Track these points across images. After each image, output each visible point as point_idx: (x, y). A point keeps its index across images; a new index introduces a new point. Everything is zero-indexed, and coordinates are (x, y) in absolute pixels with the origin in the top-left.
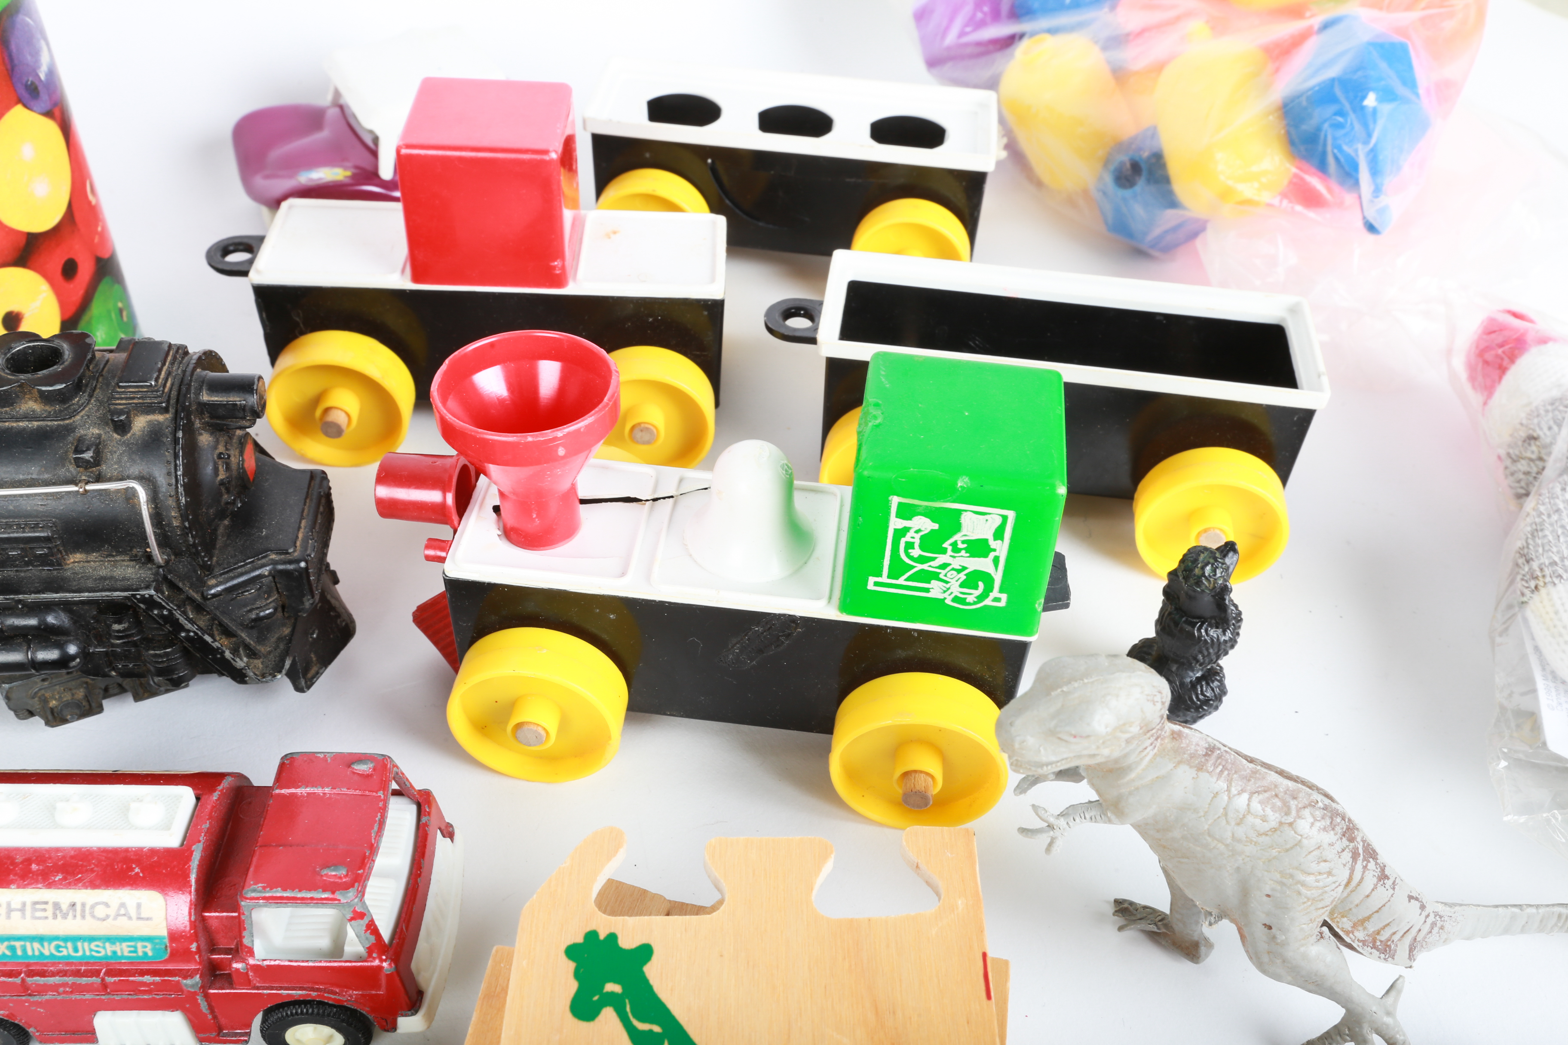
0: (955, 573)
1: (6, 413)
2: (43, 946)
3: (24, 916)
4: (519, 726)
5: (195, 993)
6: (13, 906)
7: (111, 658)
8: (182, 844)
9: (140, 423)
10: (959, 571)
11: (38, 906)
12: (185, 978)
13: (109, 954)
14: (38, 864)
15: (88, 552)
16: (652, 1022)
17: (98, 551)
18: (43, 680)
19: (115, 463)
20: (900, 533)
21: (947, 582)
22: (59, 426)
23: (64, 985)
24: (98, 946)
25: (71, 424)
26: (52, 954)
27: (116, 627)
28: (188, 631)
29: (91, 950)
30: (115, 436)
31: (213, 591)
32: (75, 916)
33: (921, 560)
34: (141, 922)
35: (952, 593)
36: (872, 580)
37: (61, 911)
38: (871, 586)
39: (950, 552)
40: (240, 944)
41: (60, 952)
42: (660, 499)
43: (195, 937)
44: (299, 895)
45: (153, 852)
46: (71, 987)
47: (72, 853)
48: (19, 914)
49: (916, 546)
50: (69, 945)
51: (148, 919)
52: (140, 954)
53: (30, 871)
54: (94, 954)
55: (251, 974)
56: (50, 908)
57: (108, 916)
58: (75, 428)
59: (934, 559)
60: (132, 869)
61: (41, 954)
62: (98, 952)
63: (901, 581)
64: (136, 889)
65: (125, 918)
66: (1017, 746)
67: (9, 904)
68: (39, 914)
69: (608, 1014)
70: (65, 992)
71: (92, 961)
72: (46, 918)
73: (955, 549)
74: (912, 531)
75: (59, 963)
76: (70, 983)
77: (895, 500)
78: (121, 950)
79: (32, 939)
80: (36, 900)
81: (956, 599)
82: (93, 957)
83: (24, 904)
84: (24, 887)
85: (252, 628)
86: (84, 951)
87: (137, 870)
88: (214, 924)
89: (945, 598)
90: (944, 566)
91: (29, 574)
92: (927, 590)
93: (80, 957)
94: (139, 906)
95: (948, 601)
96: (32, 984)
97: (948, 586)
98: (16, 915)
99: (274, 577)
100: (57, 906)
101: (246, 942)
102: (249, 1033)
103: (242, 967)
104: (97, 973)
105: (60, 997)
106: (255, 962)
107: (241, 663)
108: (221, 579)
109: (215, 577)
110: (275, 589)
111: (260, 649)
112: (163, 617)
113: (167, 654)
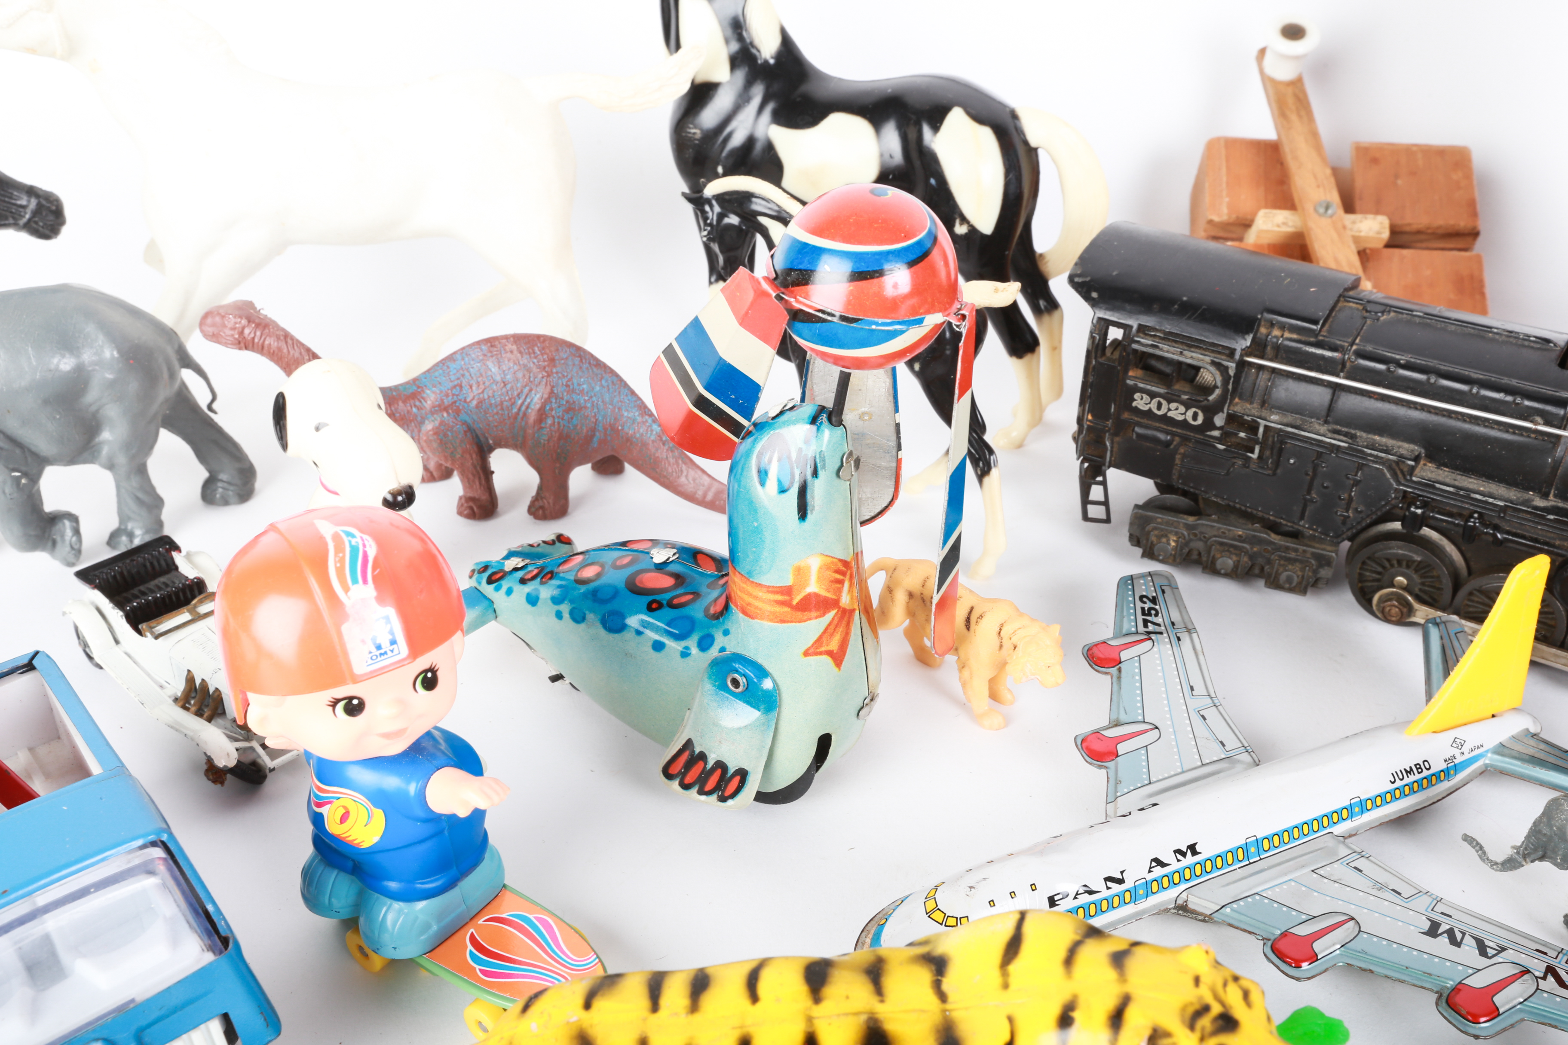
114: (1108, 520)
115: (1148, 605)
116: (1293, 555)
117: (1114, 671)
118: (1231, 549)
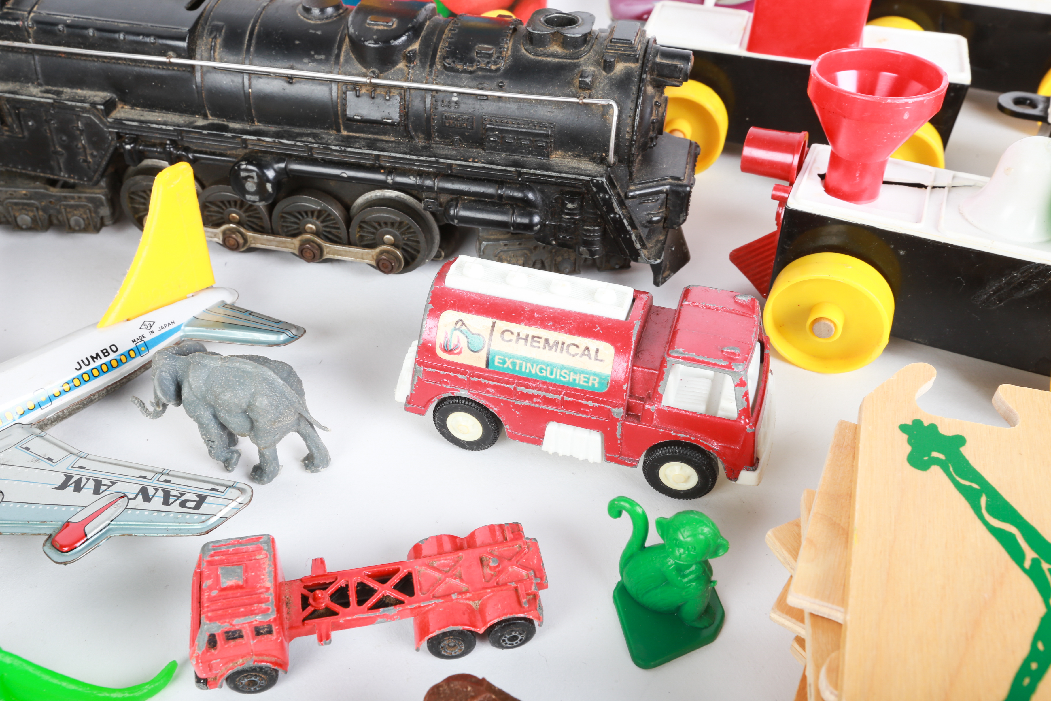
1: (541, 51)
2: (532, 366)
3: (526, 344)
4: (816, 320)
5: (617, 420)
6: (521, 336)
7: (558, 228)
8: (627, 319)
9: (620, 67)
11: (535, 339)
12: (615, 407)
13: (571, 380)
14: (538, 314)
15: (566, 151)
16: (970, 481)
17: (573, 151)
18: (505, 245)
19: (601, 90)
22: (570, 63)
23: (538, 396)
24: (565, 373)
25: (578, 63)
26: (536, 373)
27: (570, 206)
28: (616, 213)
29: (561, 375)
30: (604, 73)
31: (631, 194)
32: (556, 350)
34: (596, 362)
37: (549, 344)
40: (655, 391)
41: (541, 372)
42: (936, 187)
43: (626, 381)
44: (707, 360)
45: (609, 320)
46: (541, 399)
47: (559, 311)
48: (523, 341)
50: (549, 369)
51: (602, 361)
52: (590, 384)
53: (533, 317)
54: (562, 379)
55: (655, 414)
56: (542, 341)
57: (576, 354)
58: (580, 65)
60: (596, 328)
61: (530, 371)
62: (564, 377)
64: (597, 340)
65: (587, 357)
67: (519, 334)
68: (535, 344)
69: (936, 470)
70: (537, 403)
71: (559, 383)
72: (539, 347)
75: (538, 381)
76: (542, 396)
78: (580, 379)
79: (527, 360)
80: (535, 335)
82: (561, 381)
83: (527, 336)
84: (529, 325)
85: (646, 227)
86: (556, 375)
87: (599, 328)
88: (638, 376)
91: (529, 159)
93: (553, 379)
94: (597, 351)
96: (520, 391)
98: (522, 342)
99: (667, 195)
100: (547, 341)
101: (660, 390)
102: (638, 461)
103: (652, 408)
104: (560, 393)
105: (533, 405)
106: (661, 407)
107: (638, 246)
108: (638, 187)
109: (634, 185)
110: (665, 204)
111: (646, 243)
112: (604, 199)
113: (594, 231)
118: (25, 207)
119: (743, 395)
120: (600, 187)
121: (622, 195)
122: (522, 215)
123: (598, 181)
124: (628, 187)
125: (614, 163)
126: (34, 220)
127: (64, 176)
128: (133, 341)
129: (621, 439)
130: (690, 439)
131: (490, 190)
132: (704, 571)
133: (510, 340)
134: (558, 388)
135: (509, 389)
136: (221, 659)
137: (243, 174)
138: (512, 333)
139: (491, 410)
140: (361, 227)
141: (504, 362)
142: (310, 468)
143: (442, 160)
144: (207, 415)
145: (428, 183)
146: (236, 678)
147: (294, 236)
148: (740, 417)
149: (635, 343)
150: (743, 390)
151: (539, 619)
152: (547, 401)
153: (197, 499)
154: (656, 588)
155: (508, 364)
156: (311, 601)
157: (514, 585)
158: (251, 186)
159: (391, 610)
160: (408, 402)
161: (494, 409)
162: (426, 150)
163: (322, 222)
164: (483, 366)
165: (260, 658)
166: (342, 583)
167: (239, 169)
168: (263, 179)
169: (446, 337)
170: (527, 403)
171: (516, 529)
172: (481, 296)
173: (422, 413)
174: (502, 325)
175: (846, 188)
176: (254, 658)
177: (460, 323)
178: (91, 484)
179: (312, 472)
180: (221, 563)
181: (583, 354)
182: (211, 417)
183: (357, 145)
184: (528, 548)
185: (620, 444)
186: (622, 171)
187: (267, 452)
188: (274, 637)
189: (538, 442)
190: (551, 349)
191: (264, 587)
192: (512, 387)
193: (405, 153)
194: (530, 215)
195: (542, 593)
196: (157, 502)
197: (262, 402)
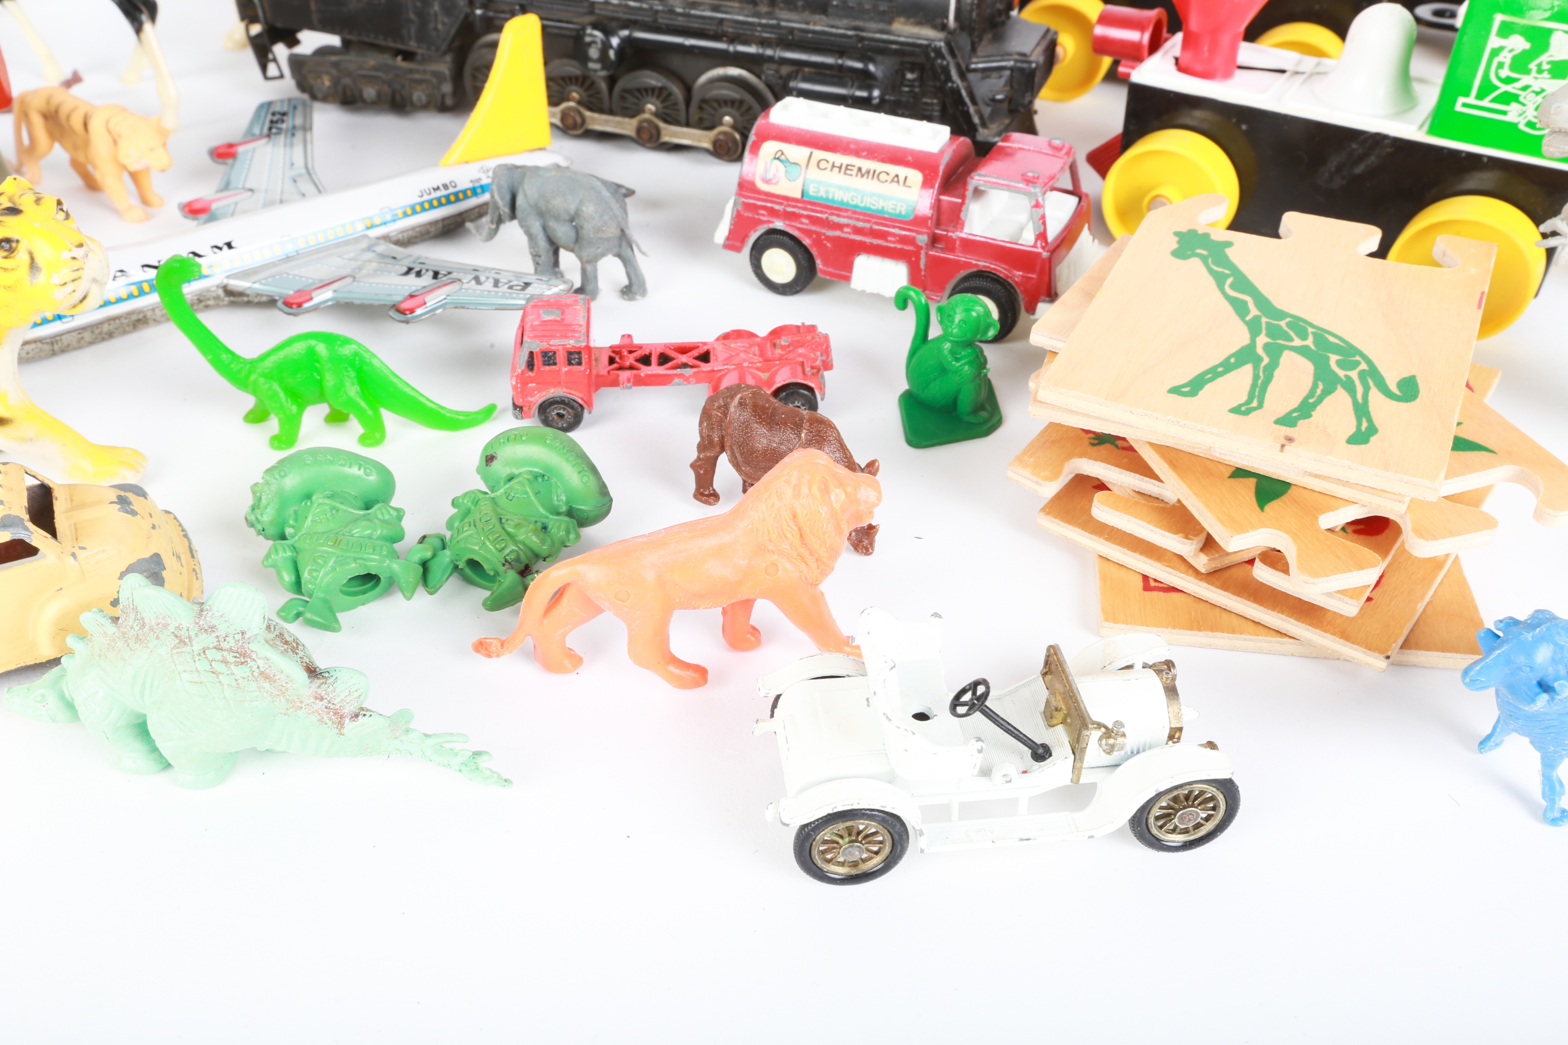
0: (1533, 95)
2: (844, 194)
3: (840, 172)
4: (1155, 197)
5: (921, 248)
6: (836, 164)
8: (939, 152)
10: (1537, 93)
11: (849, 167)
12: (919, 235)
13: (880, 207)
14: (853, 145)
15: (909, 18)
16: (1225, 268)
17: (914, 19)
20: (1495, 52)
21: (1524, 105)
23: (848, 226)
24: (875, 201)
26: (847, 201)
27: (909, 76)
28: (953, 82)
29: (871, 203)
31: (973, 65)
32: (868, 177)
33: (1508, 81)
34: (905, 188)
35: (1526, 117)
36: (1461, 100)
38: (1458, 108)
39: (1534, 74)
40: (959, 218)
41: (853, 200)
43: (931, 208)
45: (920, 152)
46: (851, 229)
47: (874, 144)
48: (838, 169)
49: (1506, 66)
51: (910, 187)
52: (898, 212)
53: (849, 148)
54: (873, 207)
55: (958, 243)
56: (855, 169)
57: (886, 181)
59: (1517, 80)
60: (906, 157)
61: (843, 199)
62: (874, 205)
63: (1485, 103)
64: (907, 168)
65: (896, 184)
66: (1553, 111)
67: (834, 163)
68: (848, 172)
70: (847, 233)
71: (868, 212)
72: (851, 175)
73: (1540, 71)
74: (1506, 50)
75: (849, 209)
76: (852, 225)
77: (1499, 18)
78: (888, 206)
79: (840, 188)
81: (1530, 124)
83: (842, 165)
84: (845, 155)
86: (866, 203)
87: (909, 158)
88: (945, 206)
89: (1519, 123)
90: (1525, 88)
91: (871, 25)
92: (1504, 113)
93: (863, 207)
94: (906, 178)
95: (1522, 127)
96: (832, 221)
97: (1524, 109)
98: (836, 170)
99: (1012, 72)
100: (860, 169)
101: (962, 215)
102: (942, 297)
103: (954, 235)
104: (869, 222)
105: (843, 235)
106: (963, 235)
107: (976, 120)
108: (981, 60)
109: (978, 57)
110: (1010, 82)
111: (988, 123)
112: (942, 67)
113: (932, 104)
114: (282, 76)
115: (275, 118)
116: (417, 76)
117: (230, 161)
118: (371, 80)
119: (1039, 217)
120: (938, 52)
121: (963, 66)
122: (861, 88)
123: (935, 46)
124: (970, 58)
125: (955, 30)
126: (379, 94)
127: (413, 45)
128: (471, 181)
129: (925, 270)
130: (989, 267)
131: (829, 60)
132: (977, 356)
133: (826, 169)
134: (867, 216)
135: (821, 219)
136: (537, 383)
137: (588, 39)
138: (828, 162)
139: (804, 242)
140: (701, 108)
141: (818, 192)
142: (627, 295)
143: (783, 24)
144: (536, 226)
145: (769, 52)
146: (547, 408)
147: (632, 116)
148: (1036, 242)
149: (944, 172)
150: (1040, 211)
151: (822, 389)
152: (857, 231)
153: (523, 285)
154: (935, 379)
155: (822, 193)
156: (617, 359)
157: (800, 359)
158: (594, 53)
159: (688, 372)
160: (728, 239)
161: (807, 242)
162: (770, 15)
163: (663, 101)
164: (798, 196)
165: (570, 391)
166: (647, 352)
167: (584, 34)
168: (606, 46)
169: (766, 166)
170: (837, 233)
171: (812, 329)
172: (802, 130)
173: (738, 249)
174: (819, 154)
175: (1198, 67)
176: (564, 390)
177: (780, 153)
178: (431, 274)
179: (630, 299)
180: (543, 306)
181: (893, 181)
182: (540, 229)
183: (702, 8)
184: (819, 338)
185: (925, 276)
186: (964, 41)
187: (589, 268)
188: (582, 368)
189: (847, 279)
190: (862, 176)
191: (578, 325)
192: (824, 216)
193: (747, 16)
194: (870, 88)
195: (827, 374)
196: (488, 285)
197: (589, 209)
